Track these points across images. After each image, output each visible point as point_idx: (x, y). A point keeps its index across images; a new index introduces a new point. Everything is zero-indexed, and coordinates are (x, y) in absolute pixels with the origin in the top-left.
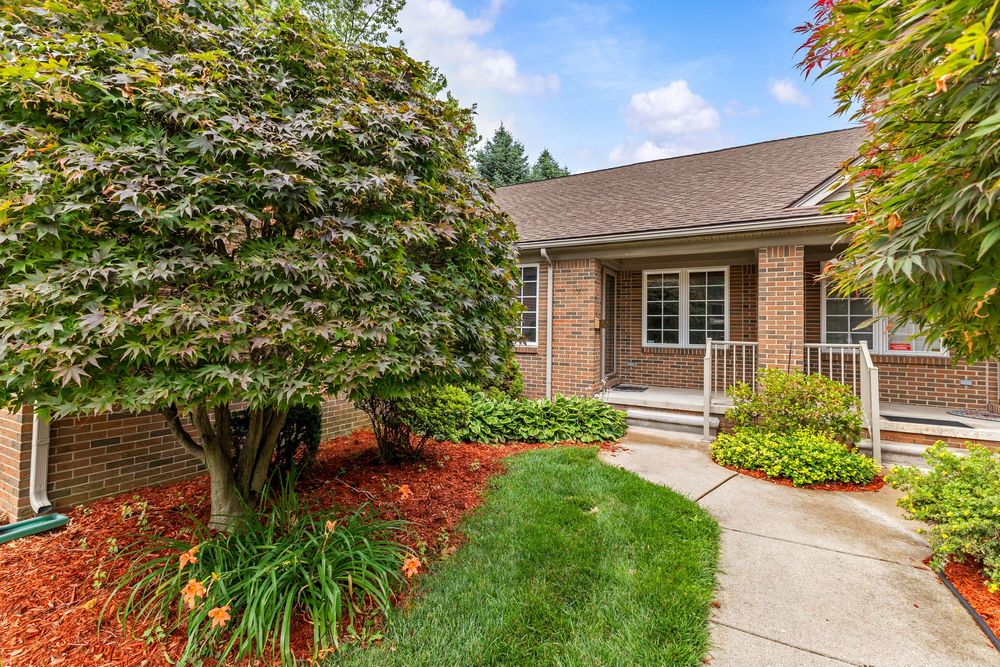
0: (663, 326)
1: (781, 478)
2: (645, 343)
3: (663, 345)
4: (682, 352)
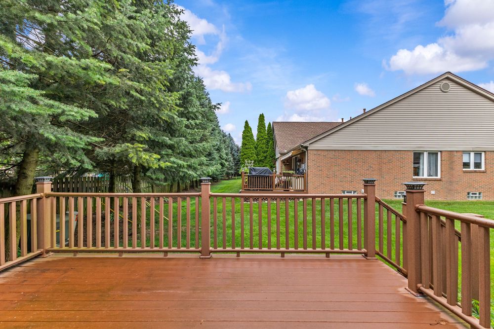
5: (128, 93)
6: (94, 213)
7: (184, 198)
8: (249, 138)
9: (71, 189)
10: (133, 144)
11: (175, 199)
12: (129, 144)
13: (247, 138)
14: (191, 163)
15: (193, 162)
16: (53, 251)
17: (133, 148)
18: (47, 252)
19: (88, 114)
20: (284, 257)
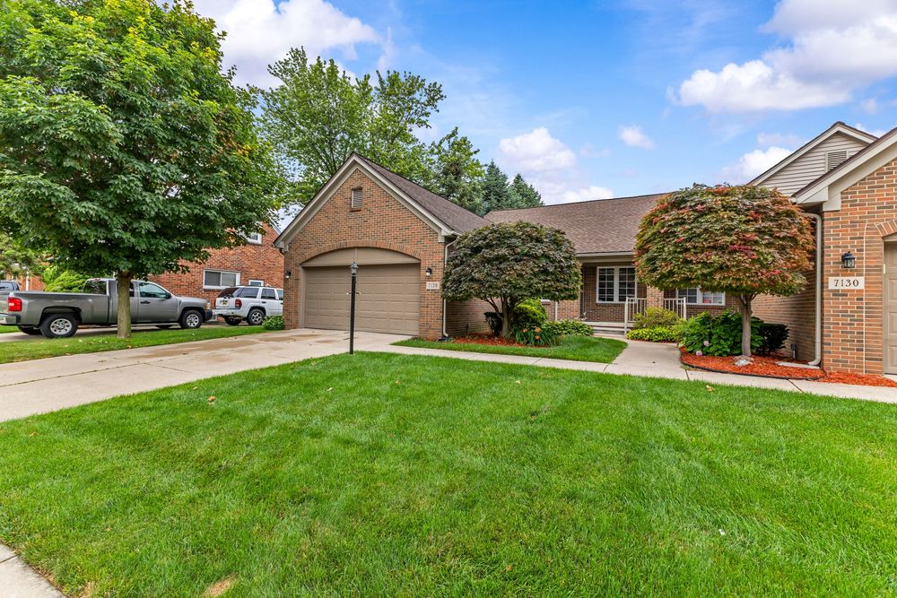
0: (606, 293)
1: (649, 340)
2: (598, 301)
3: (606, 302)
4: (615, 305)
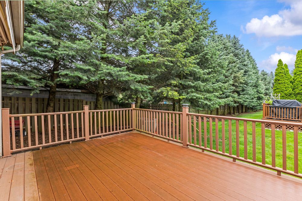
5: (164, 64)
6: (168, 122)
7: (220, 120)
8: (283, 74)
9: (158, 109)
10: (166, 88)
11: (213, 119)
12: (164, 88)
13: (281, 74)
14: (207, 96)
15: (208, 96)
16: (136, 130)
17: (166, 89)
18: (134, 130)
19: (143, 77)
20: (235, 162)
